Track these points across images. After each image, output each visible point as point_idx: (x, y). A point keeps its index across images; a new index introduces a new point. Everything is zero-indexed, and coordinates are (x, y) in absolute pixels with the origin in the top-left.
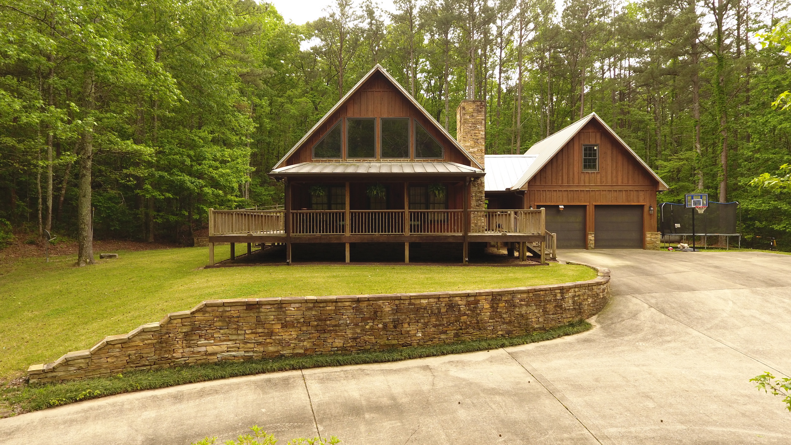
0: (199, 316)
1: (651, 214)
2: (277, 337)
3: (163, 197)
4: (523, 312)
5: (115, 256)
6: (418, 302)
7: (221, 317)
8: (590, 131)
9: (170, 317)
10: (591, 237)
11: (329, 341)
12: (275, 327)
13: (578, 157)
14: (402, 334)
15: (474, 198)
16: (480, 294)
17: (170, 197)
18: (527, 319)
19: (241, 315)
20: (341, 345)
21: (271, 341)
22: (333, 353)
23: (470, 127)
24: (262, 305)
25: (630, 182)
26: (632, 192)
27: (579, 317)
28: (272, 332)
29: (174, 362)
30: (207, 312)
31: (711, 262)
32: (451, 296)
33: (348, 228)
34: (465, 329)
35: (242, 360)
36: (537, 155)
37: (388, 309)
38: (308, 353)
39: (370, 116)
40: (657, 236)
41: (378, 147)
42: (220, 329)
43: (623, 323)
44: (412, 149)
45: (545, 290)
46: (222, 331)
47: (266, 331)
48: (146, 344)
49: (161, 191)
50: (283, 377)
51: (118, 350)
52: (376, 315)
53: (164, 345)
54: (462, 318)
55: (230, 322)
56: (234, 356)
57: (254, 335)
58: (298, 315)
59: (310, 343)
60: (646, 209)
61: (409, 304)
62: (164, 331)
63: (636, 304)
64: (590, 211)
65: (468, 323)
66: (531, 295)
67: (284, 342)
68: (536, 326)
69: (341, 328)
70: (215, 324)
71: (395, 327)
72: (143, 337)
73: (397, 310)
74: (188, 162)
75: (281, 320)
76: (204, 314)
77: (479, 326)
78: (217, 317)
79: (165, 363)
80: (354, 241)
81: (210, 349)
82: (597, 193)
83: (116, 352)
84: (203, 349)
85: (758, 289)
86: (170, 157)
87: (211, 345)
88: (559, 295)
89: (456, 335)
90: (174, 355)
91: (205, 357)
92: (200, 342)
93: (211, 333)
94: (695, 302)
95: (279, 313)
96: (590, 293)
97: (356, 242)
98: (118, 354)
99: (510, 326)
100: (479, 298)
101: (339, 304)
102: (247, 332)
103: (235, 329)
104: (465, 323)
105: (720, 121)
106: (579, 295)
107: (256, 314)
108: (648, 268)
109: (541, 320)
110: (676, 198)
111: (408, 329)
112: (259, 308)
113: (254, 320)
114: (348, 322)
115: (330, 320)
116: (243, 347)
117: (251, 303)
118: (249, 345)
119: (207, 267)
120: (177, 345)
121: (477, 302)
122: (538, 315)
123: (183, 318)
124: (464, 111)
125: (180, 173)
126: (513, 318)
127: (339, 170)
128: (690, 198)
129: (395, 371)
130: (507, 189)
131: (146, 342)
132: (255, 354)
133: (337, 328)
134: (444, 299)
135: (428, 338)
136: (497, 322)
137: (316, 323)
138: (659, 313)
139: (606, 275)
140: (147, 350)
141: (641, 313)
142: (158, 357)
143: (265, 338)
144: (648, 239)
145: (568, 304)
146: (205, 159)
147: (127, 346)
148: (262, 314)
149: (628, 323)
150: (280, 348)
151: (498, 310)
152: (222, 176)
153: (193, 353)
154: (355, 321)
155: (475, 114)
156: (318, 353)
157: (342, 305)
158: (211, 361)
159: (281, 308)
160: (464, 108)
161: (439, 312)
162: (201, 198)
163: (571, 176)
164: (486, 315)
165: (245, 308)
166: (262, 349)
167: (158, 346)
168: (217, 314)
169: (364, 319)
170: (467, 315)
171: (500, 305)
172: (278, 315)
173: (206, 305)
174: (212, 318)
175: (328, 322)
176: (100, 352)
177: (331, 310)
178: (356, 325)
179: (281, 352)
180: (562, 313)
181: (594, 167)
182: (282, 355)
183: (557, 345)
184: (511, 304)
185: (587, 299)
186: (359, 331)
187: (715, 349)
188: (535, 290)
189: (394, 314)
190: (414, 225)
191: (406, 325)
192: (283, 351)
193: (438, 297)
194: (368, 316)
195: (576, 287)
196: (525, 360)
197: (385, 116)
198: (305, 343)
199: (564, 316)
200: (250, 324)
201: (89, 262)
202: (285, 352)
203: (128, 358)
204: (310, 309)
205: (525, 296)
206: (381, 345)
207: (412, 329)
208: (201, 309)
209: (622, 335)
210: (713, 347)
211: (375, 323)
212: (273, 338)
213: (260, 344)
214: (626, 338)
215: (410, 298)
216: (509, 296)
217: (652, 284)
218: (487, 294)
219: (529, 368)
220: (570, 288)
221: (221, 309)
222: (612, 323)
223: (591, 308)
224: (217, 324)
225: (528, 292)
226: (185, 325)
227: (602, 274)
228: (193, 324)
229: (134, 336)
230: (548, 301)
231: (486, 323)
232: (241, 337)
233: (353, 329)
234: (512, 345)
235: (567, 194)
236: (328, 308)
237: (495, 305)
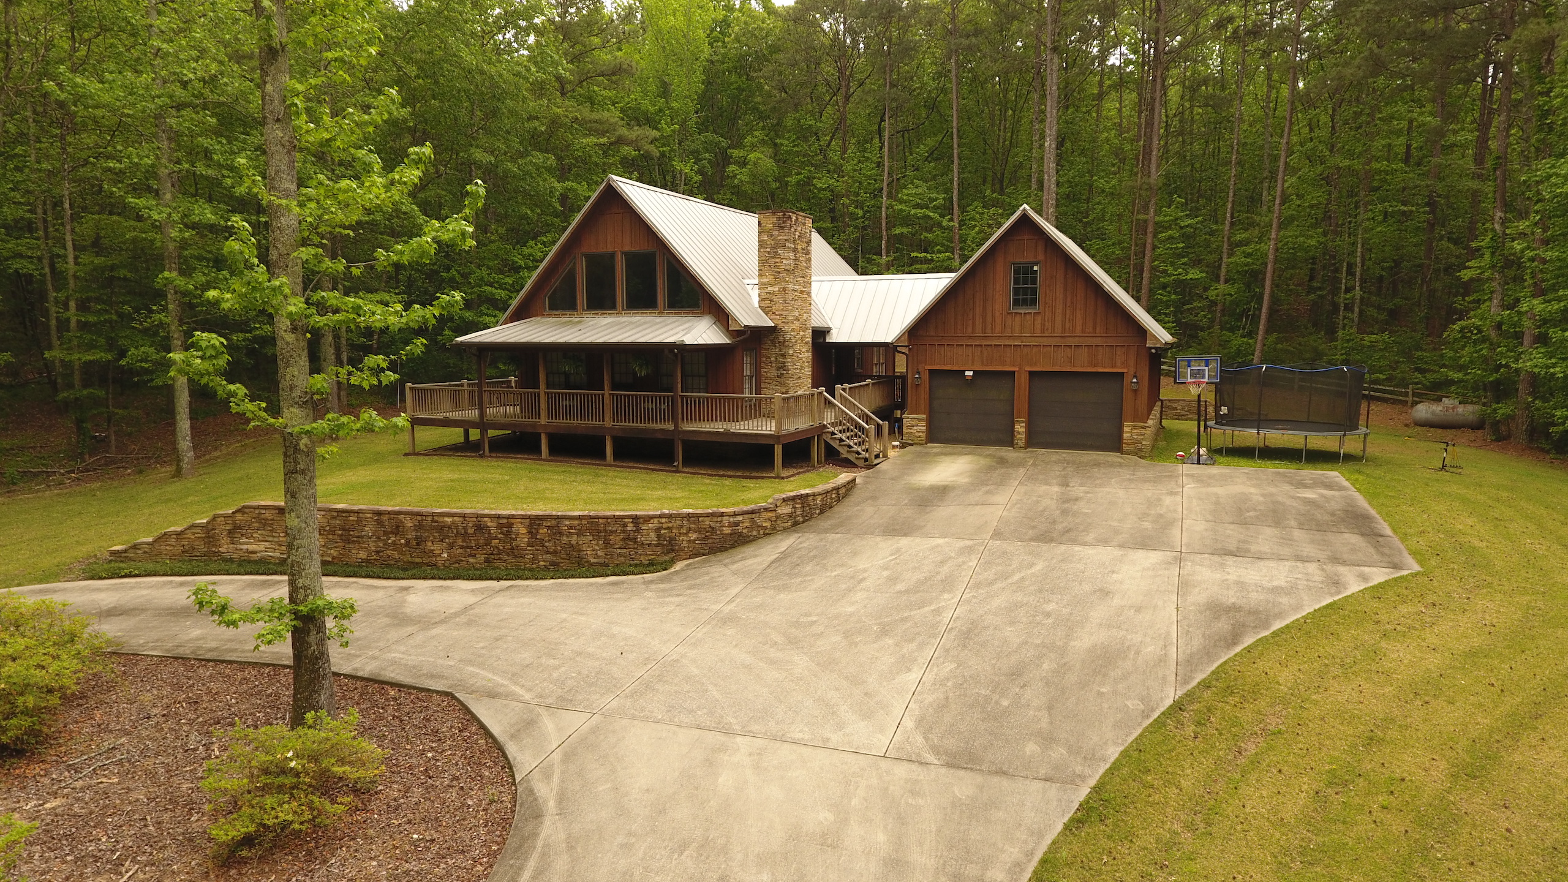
4: (574, 542)
6: (441, 519)
7: (258, 518)
8: (1026, 237)
9: (215, 515)
10: (1020, 428)
11: (354, 552)
13: (1002, 284)
14: (426, 552)
16: (513, 516)
18: (580, 551)
20: (365, 557)
22: (357, 564)
23: (769, 253)
25: (1098, 331)
26: (1100, 348)
29: (221, 555)
30: (245, 513)
32: (479, 516)
34: (497, 554)
37: (410, 524)
38: (335, 561)
39: (610, 249)
41: (621, 292)
42: (258, 530)
44: (660, 298)
45: (606, 518)
46: (259, 532)
48: (196, 537)
52: (398, 529)
53: (211, 540)
54: (493, 541)
55: (265, 525)
56: (271, 557)
59: (337, 552)
60: (1127, 380)
61: (433, 521)
62: (211, 527)
64: (1022, 381)
65: (501, 548)
66: (585, 522)
68: (593, 561)
69: (364, 540)
70: (253, 525)
71: (418, 544)
72: (194, 531)
73: (420, 527)
76: (243, 514)
77: (515, 552)
78: (254, 518)
79: (213, 556)
80: (551, 430)
81: (251, 548)
82: (1035, 350)
83: (173, 541)
84: (245, 547)
87: (251, 544)
88: (631, 525)
89: (487, 560)
90: (221, 549)
91: (246, 554)
92: (241, 540)
93: (250, 533)
94: (849, 552)
96: (693, 526)
97: (554, 431)
98: (174, 544)
99: (556, 556)
100: (512, 521)
101: (361, 515)
102: (280, 535)
103: (270, 531)
104: (498, 548)
106: (670, 528)
109: (601, 553)
111: (432, 548)
114: (371, 534)
117: (281, 507)
118: (283, 548)
119: (406, 455)
120: (223, 541)
121: (510, 526)
122: (596, 547)
123: (226, 516)
126: (559, 548)
131: (196, 535)
133: (361, 540)
134: (471, 519)
135: (454, 559)
136: (537, 550)
137: (340, 532)
138: (768, 562)
140: (196, 543)
141: (750, 560)
142: (207, 550)
145: (649, 537)
147: (181, 537)
149: (710, 569)
151: (539, 537)
153: (237, 549)
154: (377, 534)
155: (775, 233)
156: (344, 563)
157: (364, 517)
161: (466, 533)
163: (989, 319)
164: (523, 541)
165: (277, 511)
167: (206, 540)
168: (254, 515)
169: (386, 533)
170: (498, 539)
171: (541, 531)
173: (244, 507)
174: (249, 519)
175: (352, 533)
176: (160, 540)
177: (353, 520)
180: (637, 549)
181: (1033, 302)
184: (556, 531)
185: (687, 534)
186: (381, 545)
188: (591, 517)
189: (417, 530)
191: (430, 544)
193: (464, 516)
194: (390, 530)
195: (662, 516)
197: (627, 249)
198: (332, 551)
199: (640, 552)
200: (283, 527)
203: (182, 548)
204: (334, 518)
205: (576, 522)
206: (399, 562)
207: (437, 548)
208: (240, 509)
211: (398, 538)
215: (433, 515)
216: (553, 522)
218: (523, 517)
220: (652, 517)
221: (257, 511)
223: (698, 546)
224: (255, 525)
225: (580, 518)
226: (228, 524)
228: (234, 523)
229: (186, 529)
230: (612, 531)
231: (523, 550)
232: (276, 539)
233: (375, 542)
235: (981, 352)
236: (351, 518)
237: (534, 531)
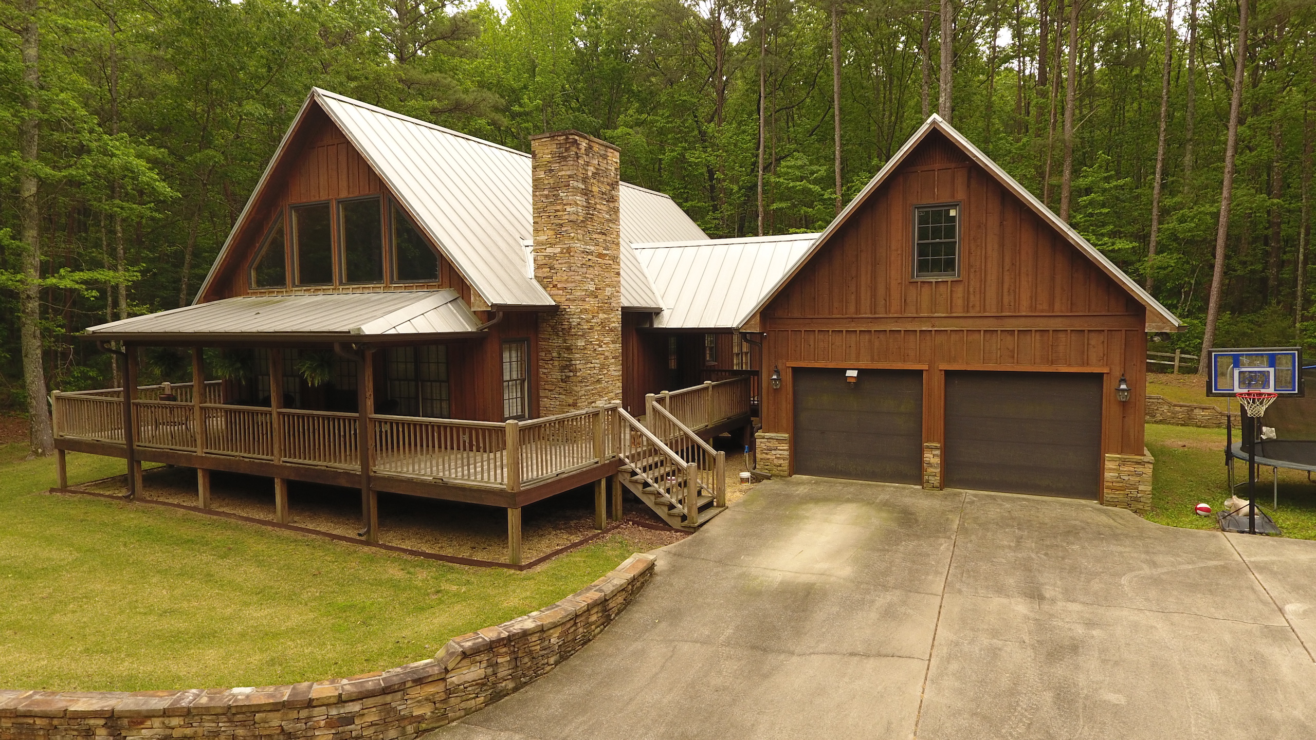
1: (1123, 403)
8: (937, 166)
10: (932, 457)
13: (901, 238)
25: (1057, 306)
39: (324, 197)
41: (335, 262)
44: (387, 264)
60: (1108, 386)
64: (933, 385)
80: (208, 466)
82: (954, 337)
119: (51, 490)
128: (1224, 361)
163: (881, 291)
181: (949, 265)
197: (344, 195)
201: (41, 454)
235: (870, 341)
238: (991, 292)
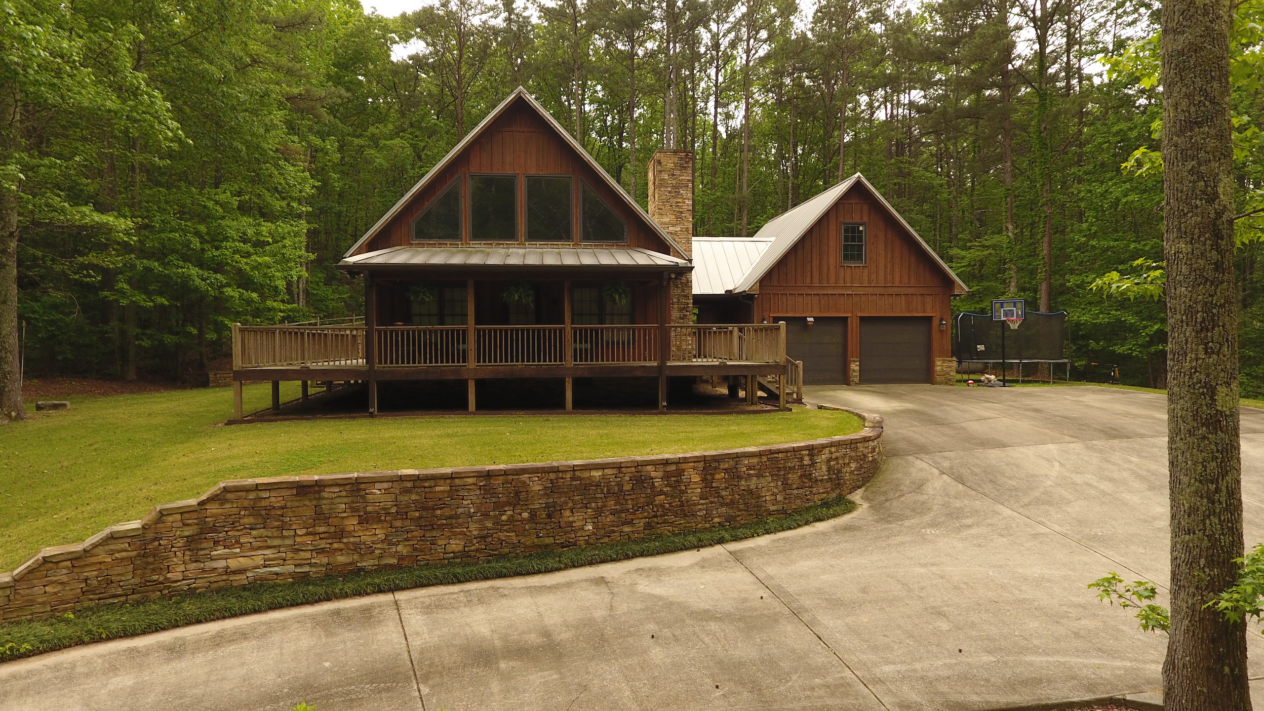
0: (213, 509)
1: (942, 331)
2: (352, 540)
3: (151, 304)
4: (753, 487)
5: (65, 405)
6: (586, 474)
7: (253, 509)
8: (853, 201)
9: (160, 512)
10: (855, 366)
11: (440, 542)
12: (347, 522)
13: (834, 242)
14: (560, 527)
15: (676, 306)
16: (685, 460)
17: (162, 305)
18: (759, 497)
19: (289, 505)
20: (460, 548)
21: (341, 546)
22: (446, 561)
23: (670, 192)
24: (325, 486)
25: (912, 282)
26: (914, 297)
27: (837, 491)
28: (343, 531)
29: (169, 587)
30: (227, 501)
31: (1028, 403)
32: (639, 465)
33: (472, 355)
34: (661, 516)
35: (291, 580)
36: (773, 239)
37: (538, 488)
38: (406, 563)
39: (509, 171)
40: (951, 364)
41: (522, 223)
42: (251, 529)
43: (903, 499)
44: (577, 228)
45: (786, 451)
46: (254, 533)
47: (332, 529)
48: (117, 559)
49: (149, 294)
50: (361, 606)
51: (64, 571)
52: (518, 497)
53: (151, 559)
54: (657, 498)
55: (268, 516)
56: (277, 574)
57: (311, 538)
58: (387, 501)
59: (408, 548)
60: (935, 322)
61: (573, 479)
62: (150, 535)
63: (921, 470)
64: (854, 325)
65: (667, 506)
66: (764, 459)
67: (363, 547)
68: (772, 508)
69: (460, 521)
70: (242, 521)
71: (549, 516)
72: (112, 547)
73: (552, 489)
74: (196, 243)
75: (358, 511)
76: (222, 504)
77: (685, 510)
78: (245, 509)
79: (153, 591)
80: (482, 376)
81: (233, 564)
82: (863, 298)
83: (62, 575)
84: (221, 564)
85: (1094, 442)
86: (163, 235)
87: (235, 556)
88: (807, 458)
89: (648, 526)
90: (169, 575)
91: (225, 577)
92: (215, 553)
93: (235, 536)
94: (1007, 464)
95: (355, 499)
96: (853, 454)
97: (486, 377)
98: (65, 579)
99: (732, 508)
100: (684, 466)
101: (457, 481)
102: (298, 532)
103: (277, 527)
104: (662, 506)
105: (1042, 191)
106: (837, 458)
107: (314, 502)
108: (938, 413)
109: (779, 498)
110: (978, 306)
111: (571, 519)
112: (319, 492)
113: (310, 512)
114: (472, 510)
115: (441, 509)
116: (292, 558)
117: (305, 484)
118: (303, 555)
119: (230, 423)
120: (175, 559)
121: (680, 473)
122: (775, 490)
123: (183, 512)
124: (659, 167)
125: (181, 263)
126: (737, 497)
127: (457, 259)
128: (998, 305)
129: (550, 587)
130: (727, 291)
131: (117, 555)
132: (314, 569)
133: (454, 521)
134: (629, 470)
135: (602, 532)
136: (711, 503)
137: (417, 514)
138: (954, 483)
139: (877, 425)
140: (119, 570)
141: (929, 484)
142: (139, 580)
143: (330, 541)
144: (938, 368)
145: (821, 472)
146: (226, 239)
147: (82, 563)
148: (325, 502)
149: (909, 498)
150: (356, 557)
151: (714, 485)
152: (257, 267)
153: (204, 571)
154: (483, 509)
155: (677, 172)
156: (422, 563)
157: (462, 483)
158: (235, 584)
159: (359, 490)
160: (659, 162)
161: (621, 490)
162: (220, 305)
163: (825, 271)
164: (695, 493)
165: (294, 492)
166: (325, 560)
167: (139, 562)
168: (246, 503)
169: (499, 506)
170: (663, 494)
171: (717, 476)
172: (353, 502)
173: (226, 490)
174: (236, 511)
175: (439, 512)
176: (31, 576)
177: (443, 492)
178: (486, 515)
179: (359, 565)
180: (812, 487)
181: (859, 258)
182: (361, 569)
183: (803, 537)
184: (734, 475)
185: (849, 464)
186: (489, 525)
187: (1035, 536)
188: (771, 452)
189: (548, 495)
190: (581, 350)
191: (567, 513)
192: (362, 561)
193: (619, 467)
194: (504, 499)
195: (832, 445)
196: (755, 562)
197: (533, 172)
198: (400, 548)
199: (814, 490)
200: (304, 518)
201: (16, 417)
202: (364, 564)
203: (84, 585)
204: (408, 491)
205: (755, 460)
206: (526, 547)
207: (577, 519)
208: (217, 495)
209: (900, 518)
210: (1033, 532)
211: (517, 511)
212: (345, 540)
213: (322, 551)
214: (907, 523)
215: (574, 469)
216: (732, 463)
217: (944, 438)
218: (697, 460)
219: (761, 576)
220: (823, 447)
221: (252, 496)
222: (887, 500)
223: (855, 478)
224: (246, 520)
225: (760, 454)
226: (188, 525)
227: (871, 425)
228: (202, 522)
229: (95, 546)
230: (790, 468)
231: (695, 505)
232: (288, 542)
233: (480, 521)
234: (736, 539)
235: (819, 300)
236: (437, 489)
237: (709, 477)
238: (882, 272)
